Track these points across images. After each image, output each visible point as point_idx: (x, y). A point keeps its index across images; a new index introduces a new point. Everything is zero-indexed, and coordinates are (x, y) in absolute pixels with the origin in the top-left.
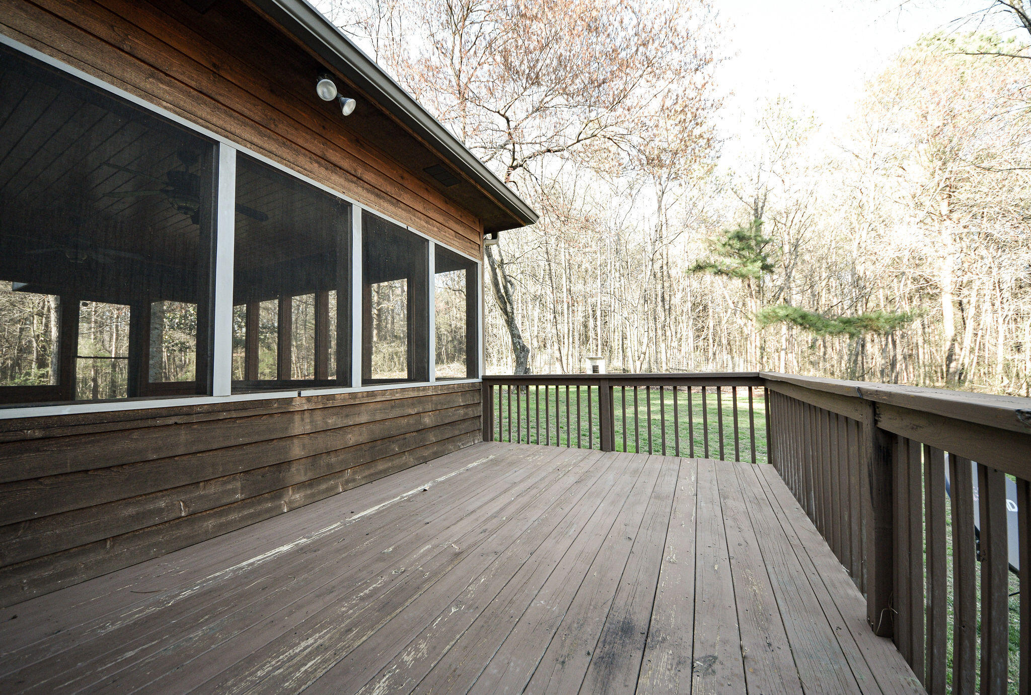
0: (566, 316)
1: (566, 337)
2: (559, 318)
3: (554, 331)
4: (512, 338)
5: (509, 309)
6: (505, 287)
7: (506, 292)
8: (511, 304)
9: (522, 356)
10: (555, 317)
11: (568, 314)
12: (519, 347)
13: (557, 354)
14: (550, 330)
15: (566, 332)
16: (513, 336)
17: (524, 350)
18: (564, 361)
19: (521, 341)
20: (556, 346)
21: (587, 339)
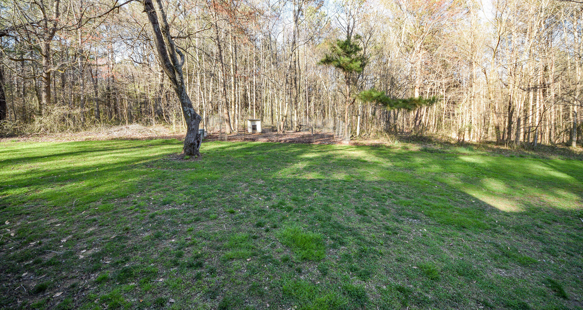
0: (233, 88)
1: (233, 104)
2: (228, 91)
3: (224, 100)
4: (183, 107)
5: (178, 79)
6: (173, 56)
7: (174, 61)
8: (180, 74)
9: (193, 123)
10: (224, 89)
11: (235, 87)
12: (189, 115)
13: (226, 117)
14: (221, 99)
15: (233, 99)
16: (183, 105)
17: (195, 118)
18: (232, 121)
19: (192, 110)
20: (225, 111)
21: (247, 105)
